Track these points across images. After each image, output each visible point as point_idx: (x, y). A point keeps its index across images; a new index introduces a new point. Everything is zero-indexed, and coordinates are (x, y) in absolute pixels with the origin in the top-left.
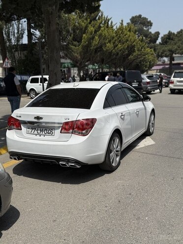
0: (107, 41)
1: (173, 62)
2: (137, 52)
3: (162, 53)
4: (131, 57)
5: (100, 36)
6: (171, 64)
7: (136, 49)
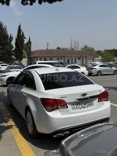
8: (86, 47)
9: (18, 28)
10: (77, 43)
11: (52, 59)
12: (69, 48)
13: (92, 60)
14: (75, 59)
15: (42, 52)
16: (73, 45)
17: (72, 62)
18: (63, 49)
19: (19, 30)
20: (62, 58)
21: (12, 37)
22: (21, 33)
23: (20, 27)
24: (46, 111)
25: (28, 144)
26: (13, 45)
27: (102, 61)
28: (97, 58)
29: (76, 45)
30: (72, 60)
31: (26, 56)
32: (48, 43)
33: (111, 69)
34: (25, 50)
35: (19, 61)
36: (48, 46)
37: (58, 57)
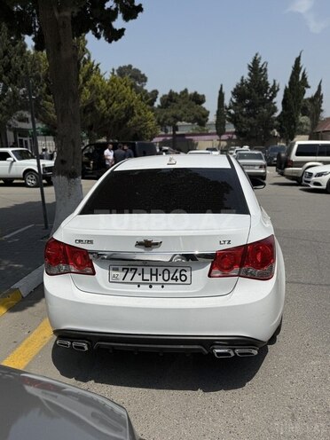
0: (101, 97)
1: (177, 133)
2: (137, 116)
3: (164, 120)
4: (130, 123)
5: (92, 87)
6: (174, 135)
7: (135, 111)
21: (278, 86)
26: (276, 105)
35: (285, 142)
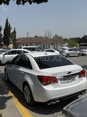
8: (56, 36)
9: (6, 21)
10: (50, 32)
11: (32, 44)
12: (44, 36)
13: (61, 45)
14: (49, 45)
15: (24, 39)
16: (47, 34)
17: (46, 47)
18: (40, 37)
19: (7, 23)
20: (39, 44)
21: (1, 28)
22: (9, 25)
23: (7, 20)
24: (42, 85)
25: (27, 111)
26: (2, 34)
27: (68, 46)
28: (65, 44)
29: (50, 34)
30: (46, 46)
31: (12, 42)
32: (28, 33)
33: (76, 52)
34: (11, 38)
35: (6, 46)
36: (28, 34)
37: (37, 43)
